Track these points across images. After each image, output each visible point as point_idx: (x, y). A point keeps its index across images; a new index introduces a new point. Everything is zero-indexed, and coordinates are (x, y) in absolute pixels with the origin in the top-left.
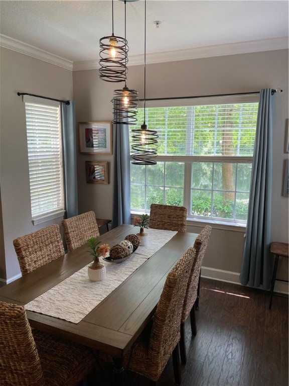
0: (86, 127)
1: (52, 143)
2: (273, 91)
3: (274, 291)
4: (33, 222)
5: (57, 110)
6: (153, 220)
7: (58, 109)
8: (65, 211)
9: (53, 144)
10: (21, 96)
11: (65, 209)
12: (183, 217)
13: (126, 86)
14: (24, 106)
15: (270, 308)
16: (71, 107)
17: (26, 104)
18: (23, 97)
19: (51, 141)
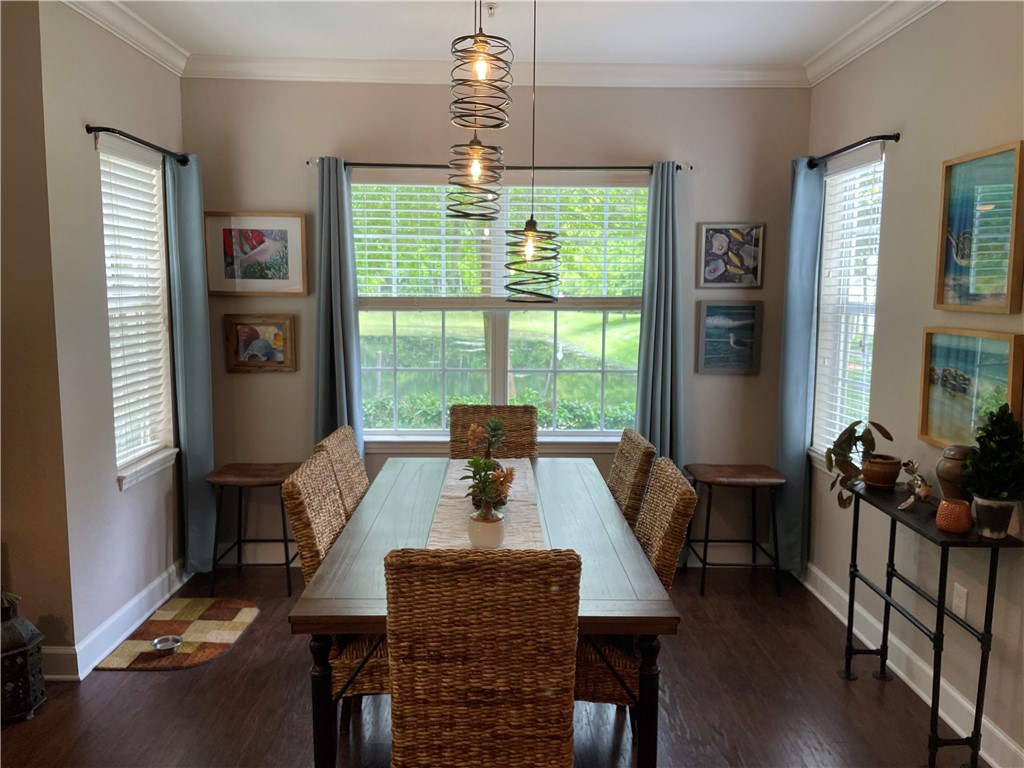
0: (224, 224)
1: (135, 264)
2: (679, 168)
3: (689, 565)
4: (120, 480)
5: (154, 176)
6: (462, 442)
7: (157, 173)
8: (177, 450)
9: (139, 269)
10: (92, 135)
11: (177, 444)
12: (530, 428)
13: (475, 137)
14: (98, 162)
15: (702, 593)
16: (192, 170)
17: (103, 157)
18: (96, 138)
19: (130, 258)
